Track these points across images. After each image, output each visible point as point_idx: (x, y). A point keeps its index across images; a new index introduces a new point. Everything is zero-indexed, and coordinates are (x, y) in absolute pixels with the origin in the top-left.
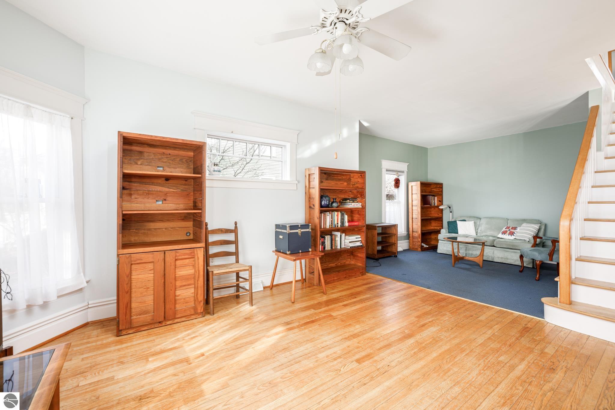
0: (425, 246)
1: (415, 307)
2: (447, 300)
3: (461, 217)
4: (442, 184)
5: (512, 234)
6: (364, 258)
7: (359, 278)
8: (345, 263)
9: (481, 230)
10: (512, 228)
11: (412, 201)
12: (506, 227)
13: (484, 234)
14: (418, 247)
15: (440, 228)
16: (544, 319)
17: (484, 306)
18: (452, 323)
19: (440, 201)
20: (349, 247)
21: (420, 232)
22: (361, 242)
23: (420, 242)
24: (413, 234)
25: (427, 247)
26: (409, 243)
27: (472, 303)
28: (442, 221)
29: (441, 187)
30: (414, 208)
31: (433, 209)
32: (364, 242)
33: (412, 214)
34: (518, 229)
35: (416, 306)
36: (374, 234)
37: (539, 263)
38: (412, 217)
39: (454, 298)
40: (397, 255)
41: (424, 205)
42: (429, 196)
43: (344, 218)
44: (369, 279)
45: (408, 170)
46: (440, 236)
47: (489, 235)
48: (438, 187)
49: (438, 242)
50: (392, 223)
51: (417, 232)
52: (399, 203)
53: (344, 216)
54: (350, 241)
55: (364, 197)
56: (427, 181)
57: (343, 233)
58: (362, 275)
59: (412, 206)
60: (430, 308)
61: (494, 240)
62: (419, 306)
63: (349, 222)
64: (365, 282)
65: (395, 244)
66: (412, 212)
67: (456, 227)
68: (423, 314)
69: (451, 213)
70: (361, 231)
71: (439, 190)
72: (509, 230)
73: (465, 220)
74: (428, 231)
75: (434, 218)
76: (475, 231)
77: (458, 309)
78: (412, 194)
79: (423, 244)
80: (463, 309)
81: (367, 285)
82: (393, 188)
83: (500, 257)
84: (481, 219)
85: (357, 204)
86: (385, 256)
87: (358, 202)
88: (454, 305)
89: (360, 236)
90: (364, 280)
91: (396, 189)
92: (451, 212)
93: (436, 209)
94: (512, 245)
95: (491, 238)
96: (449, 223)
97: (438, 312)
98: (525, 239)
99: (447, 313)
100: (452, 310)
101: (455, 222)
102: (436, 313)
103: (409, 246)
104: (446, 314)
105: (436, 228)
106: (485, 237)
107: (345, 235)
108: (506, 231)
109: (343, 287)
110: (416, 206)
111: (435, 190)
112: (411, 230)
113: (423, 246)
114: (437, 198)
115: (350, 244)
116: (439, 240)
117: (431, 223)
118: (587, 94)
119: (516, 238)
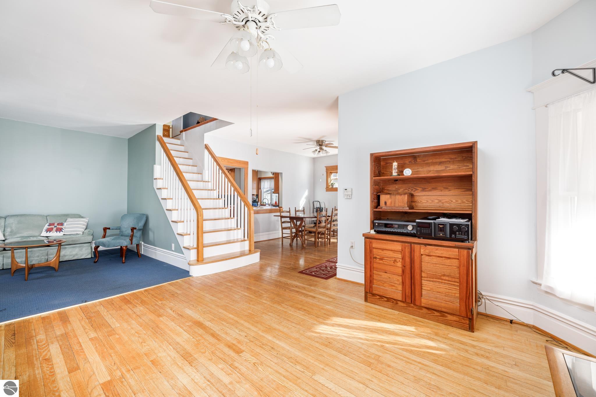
5: (60, 230)
12: (48, 224)
34: (65, 225)
76: (2, 233)
84: (5, 218)
95: (35, 239)
108: (52, 228)
118: (154, 125)
119: (65, 233)
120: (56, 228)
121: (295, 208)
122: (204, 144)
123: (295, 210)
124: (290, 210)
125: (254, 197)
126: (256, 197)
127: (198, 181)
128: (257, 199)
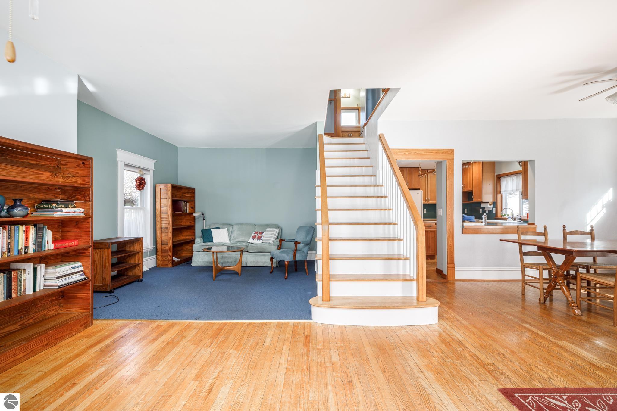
0: (177, 260)
1: (189, 360)
2: (223, 330)
3: (214, 224)
4: (194, 189)
5: (260, 238)
6: (89, 299)
7: (79, 335)
8: (45, 315)
9: (234, 237)
10: (260, 233)
11: (161, 207)
12: (254, 233)
13: (237, 240)
14: (169, 262)
15: (192, 237)
16: (312, 320)
17: (262, 324)
18: (242, 367)
19: (192, 208)
20: (57, 288)
21: (170, 244)
22: (82, 273)
23: (171, 256)
24: (161, 247)
25: (179, 261)
26: (157, 258)
27: (250, 324)
28: (194, 229)
29: (193, 192)
30: (163, 216)
31: (184, 216)
32: (88, 272)
33: (161, 223)
34: (264, 233)
35: (189, 356)
36: (106, 254)
37: (287, 263)
38: (160, 227)
39: (230, 323)
40: (142, 279)
41: (175, 212)
42: (180, 202)
43: (42, 237)
44: (99, 331)
45: (154, 169)
46: (195, 247)
47: (241, 241)
48: (190, 192)
49: (193, 254)
50: (134, 235)
51: (167, 244)
52: (143, 209)
53: (43, 233)
54: (59, 275)
55: (89, 198)
56: (177, 184)
57: (40, 263)
58: (86, 328)
59: (161, 213)
60: (208, 352)
61: (247, 246)
62: (193, 354)
63: (55, 241)
64: (93, 339)
65: (139, 265)
66: (161, 221)
67: (210, 235)
68: (202, 367)
69: (204, 221)
70: (83, 254)
71: (191, 195)
72: (258, 235)
73: (218, 228)
74: (180, 242)
75: (186, 226)
76: (229, 238)
77: (240, 340)
78: (161, 199)
79: (175, 259)
80: (245, 336)
81: (97, 346)
82: (134, 189)
83: (252, 261)
84: (233, 226)
85: (75, 210)
86: (124, 284)
87: (75, 207)
88: (234, 335)
89: (80, 264)
90: (90, 336)
91: (139, 192)
92: (205, 219)
93: (189, 216)
94: (262, 249)
95: (244, 244)
96: (203, 231)
97: (220, 355)
98: (270, 242)
99: (231, 351)
100: (235, 344)
101: (210, 230)
102: (219, 358)
103: (157, 262)
104: (231, 354)
105: (187, 237)
106: (239, 243)
107: (46, 267)
108: (255, 236)
109: (41, 369)
110: (167, 213)
111: (186, 195)
112: (159, 242)
113: (175, 260)
114: (189, 204)
115: (58, 282)
116: (194, 251)
117: (182, 232)
118: (316, 124)
119: (263, 242)
120: (257, 236)
121: (564, 227)
122: (378, 134)
123: (564, 230)
124: (545, 230)
125: (489, 206)
126: (492, 205)
127: (366, 186)
128: (494, 209)
